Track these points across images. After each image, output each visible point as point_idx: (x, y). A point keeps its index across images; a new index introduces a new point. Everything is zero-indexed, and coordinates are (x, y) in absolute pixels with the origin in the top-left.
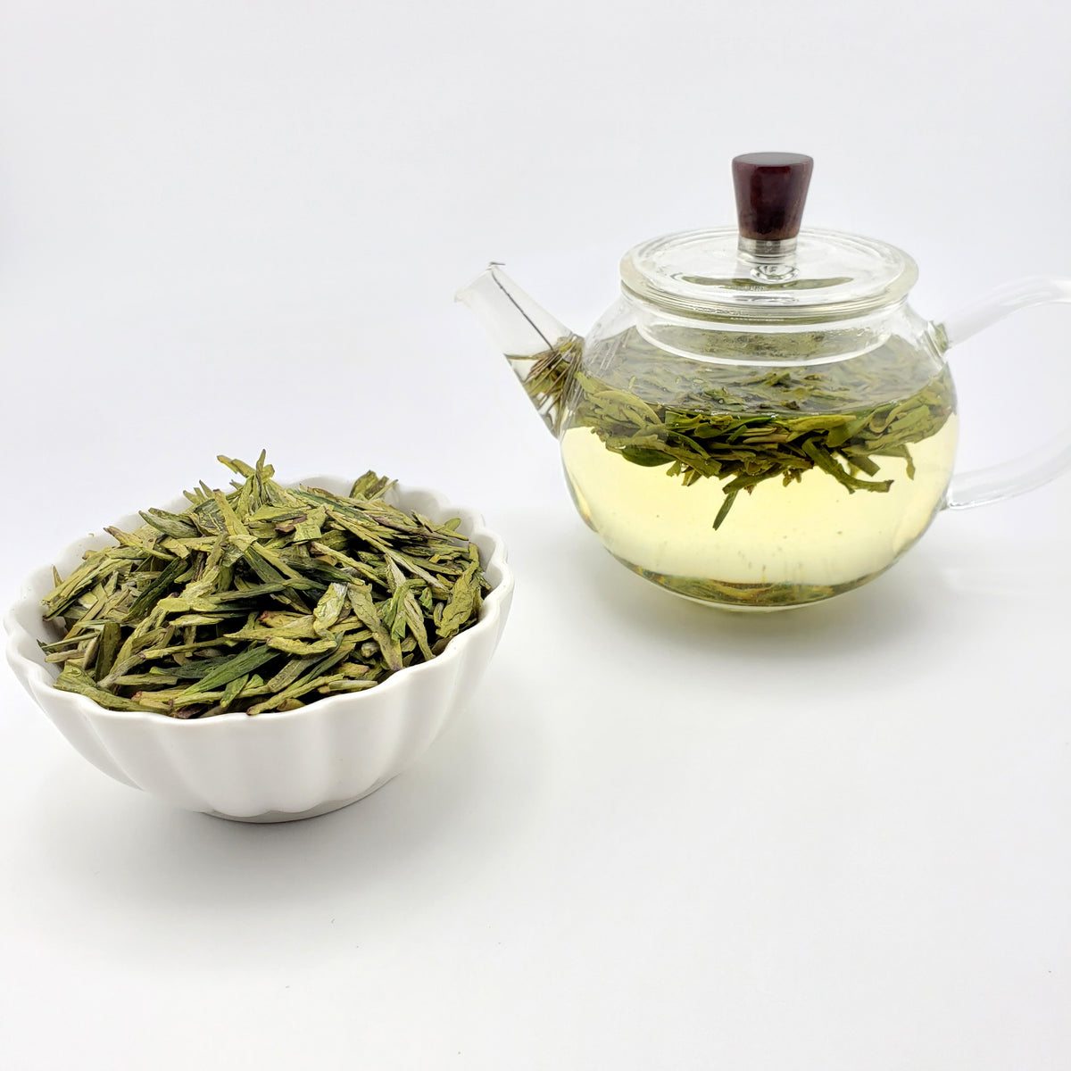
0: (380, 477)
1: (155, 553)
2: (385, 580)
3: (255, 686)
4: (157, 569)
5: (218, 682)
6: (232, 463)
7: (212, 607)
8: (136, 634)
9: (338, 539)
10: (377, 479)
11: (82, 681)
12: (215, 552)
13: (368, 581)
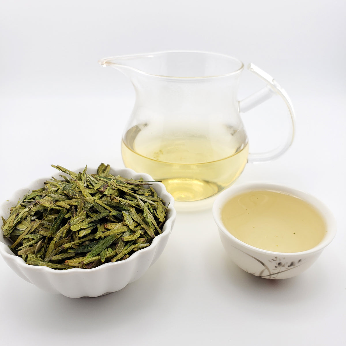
0: (106, 165)
1: (55, 207)
2: (139, 206)
3: (109, 253)
4: (55, 213)
5: (97, 252)
6: (57, 167)
7: (86, 226)
8: (55, 239)
9: (116, 193)
10: (105, 166)
11: (37, 260)
12: (80, 204)
13: (133, 207)
